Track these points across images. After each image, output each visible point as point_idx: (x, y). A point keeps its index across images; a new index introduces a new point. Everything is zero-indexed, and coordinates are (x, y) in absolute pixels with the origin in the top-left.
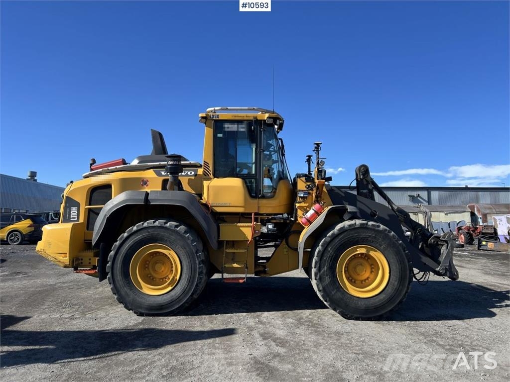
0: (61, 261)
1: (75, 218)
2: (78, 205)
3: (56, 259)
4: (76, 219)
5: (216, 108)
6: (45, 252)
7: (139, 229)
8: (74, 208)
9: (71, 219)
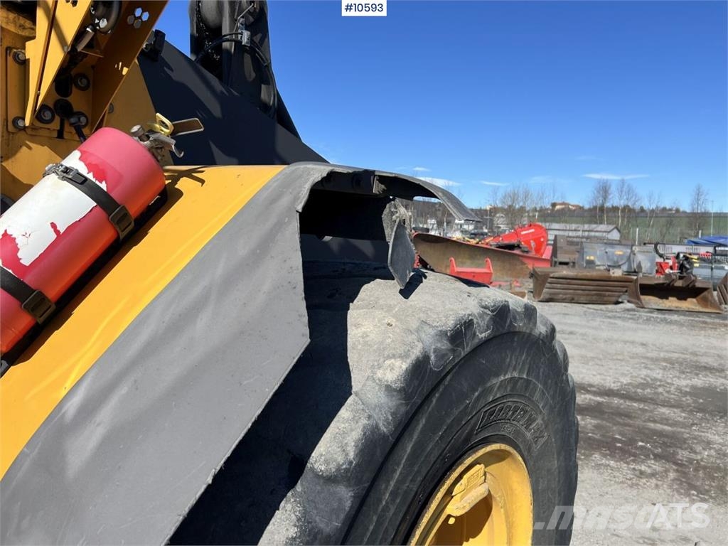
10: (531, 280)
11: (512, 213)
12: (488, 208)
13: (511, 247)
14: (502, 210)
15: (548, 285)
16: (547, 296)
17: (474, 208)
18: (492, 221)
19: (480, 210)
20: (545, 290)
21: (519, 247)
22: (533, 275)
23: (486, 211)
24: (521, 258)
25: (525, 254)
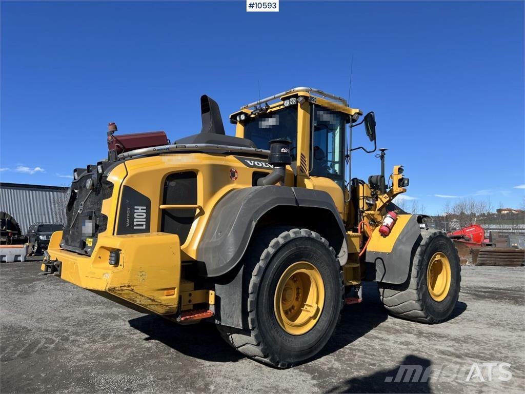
0: (164, 303)
1: (142, 225)
2: (146, 202)
3: (153, 300)
4: (144, 227)
5: (313, 89)
6: (132, 290)
7: (287, 241)
8: (140, 208)
9: (135, 228)
10: (471, 256)
11: (462, 218)
12: (445, 215)
13: (458, 238)
14: (454, 216)
15: (479, 256)
16: (480, 262)
17: (433, 215)
18: (448, 225)
19: (439, 217)
20: (478, 259)
21: (463, 238)
22: (472, 252)
23: (443, 217)
24: (465, 244)
25: (467, 242)
